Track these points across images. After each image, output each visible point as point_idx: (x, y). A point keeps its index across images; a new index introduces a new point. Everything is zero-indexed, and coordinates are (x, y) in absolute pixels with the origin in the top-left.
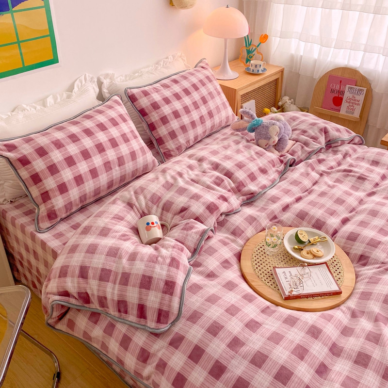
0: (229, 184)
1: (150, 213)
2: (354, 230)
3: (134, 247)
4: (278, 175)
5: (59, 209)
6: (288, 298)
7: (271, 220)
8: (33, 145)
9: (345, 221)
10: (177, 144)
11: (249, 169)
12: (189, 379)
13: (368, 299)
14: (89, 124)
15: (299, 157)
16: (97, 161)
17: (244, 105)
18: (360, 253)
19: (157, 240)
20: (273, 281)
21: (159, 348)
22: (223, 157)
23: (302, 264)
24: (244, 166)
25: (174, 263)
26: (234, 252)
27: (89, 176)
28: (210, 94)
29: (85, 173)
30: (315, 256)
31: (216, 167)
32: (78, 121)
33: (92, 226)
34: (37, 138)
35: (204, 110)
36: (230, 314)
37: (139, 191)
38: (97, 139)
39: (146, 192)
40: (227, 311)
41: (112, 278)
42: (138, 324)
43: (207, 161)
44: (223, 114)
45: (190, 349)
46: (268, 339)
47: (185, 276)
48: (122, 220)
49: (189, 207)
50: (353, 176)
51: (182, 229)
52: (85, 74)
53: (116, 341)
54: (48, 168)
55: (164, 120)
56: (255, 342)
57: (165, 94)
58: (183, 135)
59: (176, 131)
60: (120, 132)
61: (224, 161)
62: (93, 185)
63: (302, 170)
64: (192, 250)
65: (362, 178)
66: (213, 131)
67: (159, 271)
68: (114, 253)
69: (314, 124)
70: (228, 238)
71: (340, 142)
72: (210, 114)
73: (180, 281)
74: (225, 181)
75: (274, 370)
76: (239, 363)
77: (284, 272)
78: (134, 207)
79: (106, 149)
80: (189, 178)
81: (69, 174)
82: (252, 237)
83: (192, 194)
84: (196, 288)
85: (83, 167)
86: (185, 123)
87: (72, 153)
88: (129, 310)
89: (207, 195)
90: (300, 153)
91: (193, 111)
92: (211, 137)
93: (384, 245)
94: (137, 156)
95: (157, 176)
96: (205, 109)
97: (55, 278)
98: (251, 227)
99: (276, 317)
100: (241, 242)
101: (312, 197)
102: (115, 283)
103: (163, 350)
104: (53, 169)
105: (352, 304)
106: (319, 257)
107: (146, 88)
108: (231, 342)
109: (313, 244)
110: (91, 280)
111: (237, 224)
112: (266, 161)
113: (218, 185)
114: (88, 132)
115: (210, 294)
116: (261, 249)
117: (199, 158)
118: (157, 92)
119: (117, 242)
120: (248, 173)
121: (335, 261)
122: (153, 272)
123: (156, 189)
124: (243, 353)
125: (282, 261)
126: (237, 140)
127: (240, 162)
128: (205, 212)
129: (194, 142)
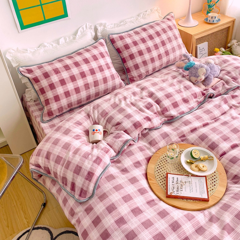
0: (157, 108)
1: (98, 124)
2: (237, 155)
3: (81, 144)
4: (197, 105)
5: (54, 110)
6: (168, 197)
7: (180, 138)
8: (42, 71)
9: (234, 147)
10: (138, 73)
11: (174, 99)
12: (89, 235)
13: (226, 210)
14: (78, 59)
15: (219, 91)
16: (80, 83)
17: (199, 46)
18: (235, 173)
19: (97, 142)
21: (80, 211)
22: (158, 88)
23: (188, 174)
24: (171, 96)
25: (98, 160)
26: (146, 156)
27: (74, 92)
28: (169, 38)
29: (71, 90)
30: (200, 170)
31: (151, 95)
32: (73, 56)
33: (62, 127)
34: (45, 66)
35: (162, 50)
36: (124, 200)
37: (96, 107)
38: (81, 69)
39: (100, 108)
40: (123, 198)
41: (61, 162)
42: (71, 194)
43: (147, 91)
44: (178, 53)
45: (95, 217)
46: (142, 223)
47: (103, 170)
48: (80, 125)
49: (122, 122)
51: (114, 137)
52: (86, 24)
54: (49, 85)
55: (132, 57)
56: (133, 223)
57: (135, 38)
58: (144, 67)
59: (139, 65)
60: (98, 64)
61: (158, 92)
62: (76, 97)
64: (117, 151)
66: (169, 64)
67: (87, 164)
68: (67, 146)
70: (145, 146)
72: (167, 53)
73: (98, 173)
74: (154, 106)
76: (118, 234)
77: (173, 178)
78: (91, 117)
79: (87, 75)
80: (130, 101)
81: (61, 90)
82: (163, 147)
83: (127, 114)
84: (111, 178)
85: (70, 86)
86: (146, 59)
87: (64, 77)
88: (68, 184)
89: (137, 115)
90: (220, 89)
91: (153, 50)
92: (167, 68)
95: (111, 98)
96: (163, 49)
97: (35, 155)
98: (163, 141)
99: (155, 209)
100: (153, 150)
101: (216, 125)
102: (63, 166)
103: (81, 213)
104: (52, 86)
105: (214, 211)
106: (203, 171)
107: (123, 34)
109: (202, 161)
110: (51, 161)
111: (154, 137)
112: (190, 94)
113: (148, 108)
114: (77, 64)
115: (118, 184)
116: (165, 158)
117: (142, 87)
118: (130, 37)
119: (71, 140)
120: (173, 102)
121: (215, 175)
122: (83, 164)
123: (106, 107)
124: (123, 229)
125: (176, 169)
126: (175, 75)
127: (169, 93)
128: (131, 127)
129: (153, 72)
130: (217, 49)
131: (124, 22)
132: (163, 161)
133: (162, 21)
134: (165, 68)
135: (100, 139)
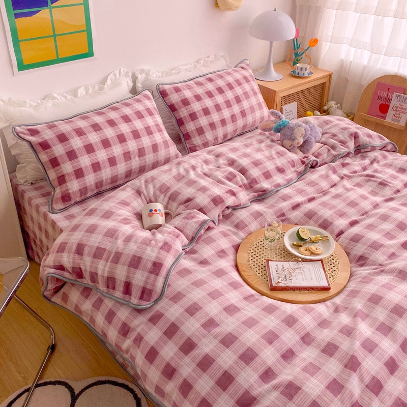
0: (242, 180)
1: (156, 201)
2: (359, 231)
3: (132, 230)
4: (296, 176)
5: (74, 193)
6: (274, 289)
9: (353, 223)
10: (203, 140)
11: (265, 167)
14: (113, 115)
15: (323, 160)
17: (285, 107)
18: (360, 254)
19: (157, 227)
20: (264, 272)
21: (139, 323)
23: (296, 259)
24: (261, 164)
25: (166, 247)
26: (233, 243)
27: (107, 164)
28: (246, 94)
29: (103, 161)
30: (312, 253)
31: (232, 163)
32: (104, 112)
33: (97, 209)
35: (236, 109)
36: (211, 297)
37: (150, 180)
38: (119, 130)
39: (156, 181)
40: (209, 294)
41: (105, 256)
42: (123, 300)
43: (224, 157)
44: (258, 114)
45: (167, 325)
46: (243, 323)
47: (175, 260)
48: (127, 205)
49: (194, 198)
50: (375, 181)
51: (184, 218)
52: (120, 69)
53: (102, 315)
54: (67, 153)
55: (193, 116)
56: (229, 325)
57: (197, 91)
58: (211, 132)
59: (204, 128)
60: (144, 125)
61: (241, 158)
62: (110, 173)
63: (323, 172)
64: (190, 238)
65: (383, 184)
66: (245, 130)
67: (149, 252)
68: (111, 233)
69: (345, 129)
70: (230, 230)
71: (370, 148)
72: (243, 114)
73: (169, 263)
74: (238, 177)
75: (241, 351)
77: (277, 265)
78: (142, 195)
79: (127, 139)
80: (201, 172)
81: (87, 160)
82: (255, 231)
83: (200, 187)
84: (185, 272)
85: (102, 155)
86: (215, 121)
88: (117, 286)
89: (215, 188)
90: (325, 156)
91: (224, 109)
92: (243, 136)
93: (386, 248)
94: (159, 149)
96: (238, 108)
97: (53, 253)
98: (256, 222)
99: (257, 305)
100: (242, 234)
101: (326, 198)
102: (107, 261)
103: (143, 326)
104: (71, 155)
106: (317, 255)
107: (179, 85)
108: (206, 322)
109: (313, 242)
111: (242, 218)
112: (286, 161)
113: (230, 180)
114: (112, 123)
115: (198, 278)
116: (260, 243)
117: (217, 154)
118: (189, 89)
119: (116, 225)
120: (264, 171)
121: (333, 259)
122: (143, 253)
123: (166, 179)
124: (215, 333)
125: (278, 255)
126: (261, 139)
127: (258, 160)
128: (209, 204)
129: (223, 140)
130: (309, 113)
131: (176, 70)
132: (258, 248)
133: (234, 70)
134: (239, 135)
135: (160, 223)
